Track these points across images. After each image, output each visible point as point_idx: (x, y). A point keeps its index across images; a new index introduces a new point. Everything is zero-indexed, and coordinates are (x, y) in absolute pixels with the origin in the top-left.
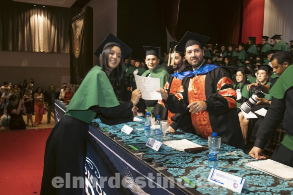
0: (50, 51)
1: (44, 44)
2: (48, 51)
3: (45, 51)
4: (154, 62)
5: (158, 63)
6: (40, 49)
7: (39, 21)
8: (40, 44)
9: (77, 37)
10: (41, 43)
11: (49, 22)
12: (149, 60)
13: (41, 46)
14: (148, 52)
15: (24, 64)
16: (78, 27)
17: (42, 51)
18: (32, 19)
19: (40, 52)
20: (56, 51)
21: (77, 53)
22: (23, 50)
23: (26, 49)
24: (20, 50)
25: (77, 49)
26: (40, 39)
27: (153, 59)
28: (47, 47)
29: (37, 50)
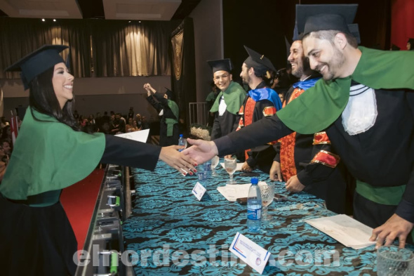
0: (150, 74)
1: (142, 66)
2: (147, 74)
3: (144, 74)
4: (226, 79)
5: (231, 79)
6: (137, 72)
7: (136, 39)
8: (138, 67)
9: (178, 55)
10: (139, 65)
11: (147, 40)
12: (218, 77)
13: (139, 69)
14: (214, 69)
15: (121, 91)
16: (178, 43)
17: (140, 74)
18: (127, 38)
19: (138, 76)
20: (156, 73)
21: (178, 75)
22: (119, 75)
23: (123, 74)
24: (115, 75)
25: (178, 69)
26: (138, 60)
27: (223, 76)
28: (145, 69)
29: (135, 74)
